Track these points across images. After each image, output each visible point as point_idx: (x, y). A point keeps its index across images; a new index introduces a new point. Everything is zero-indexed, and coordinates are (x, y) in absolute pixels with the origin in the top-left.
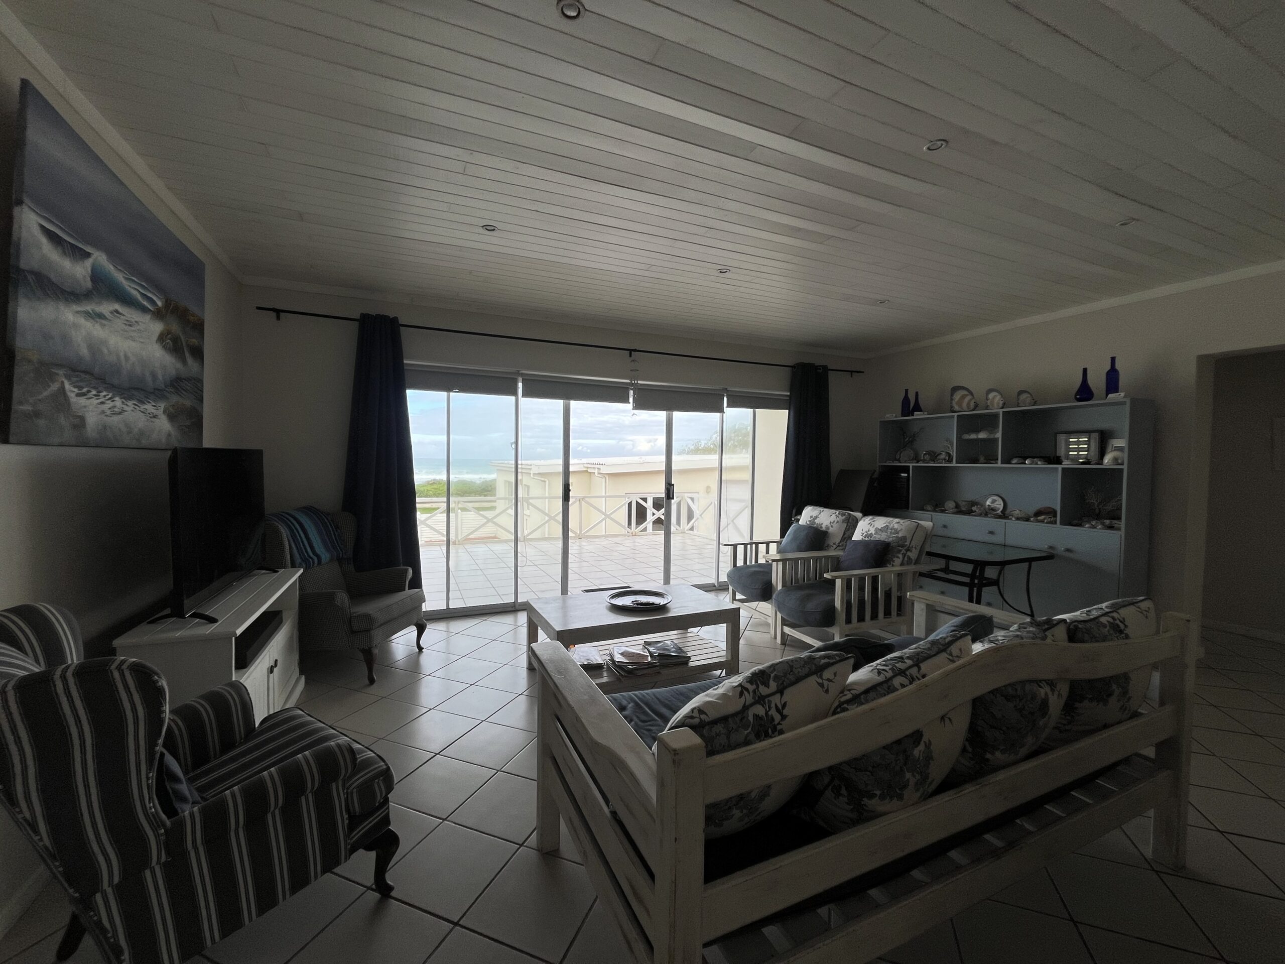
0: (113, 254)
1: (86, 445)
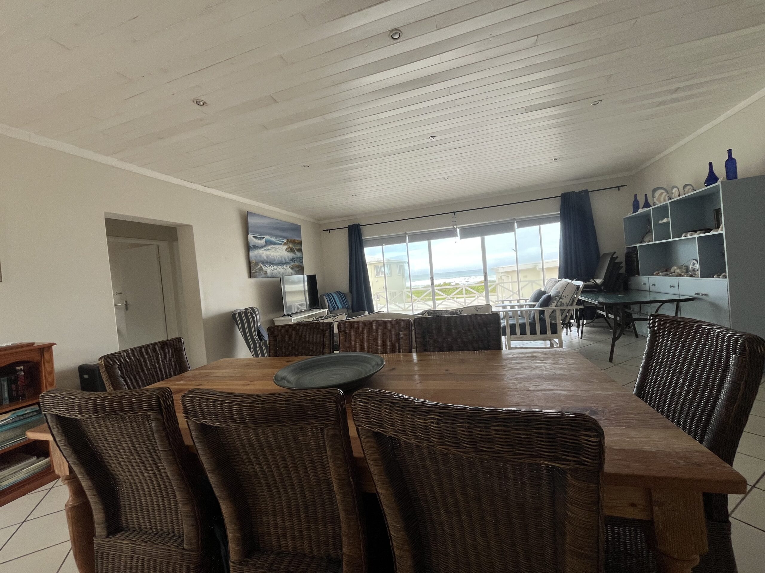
0: (271, 235)
1: (268, 277)
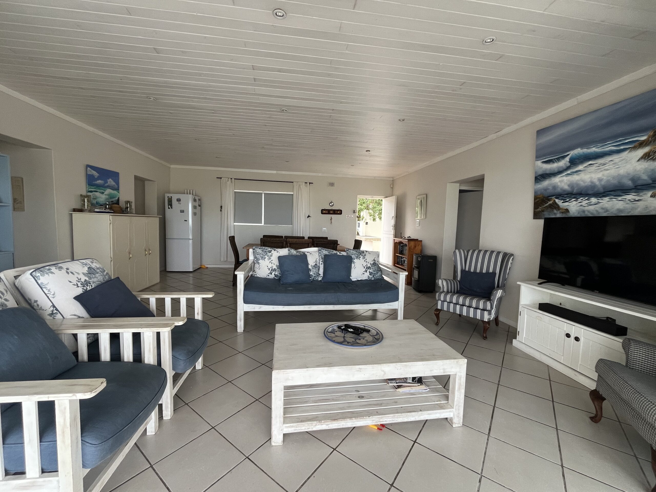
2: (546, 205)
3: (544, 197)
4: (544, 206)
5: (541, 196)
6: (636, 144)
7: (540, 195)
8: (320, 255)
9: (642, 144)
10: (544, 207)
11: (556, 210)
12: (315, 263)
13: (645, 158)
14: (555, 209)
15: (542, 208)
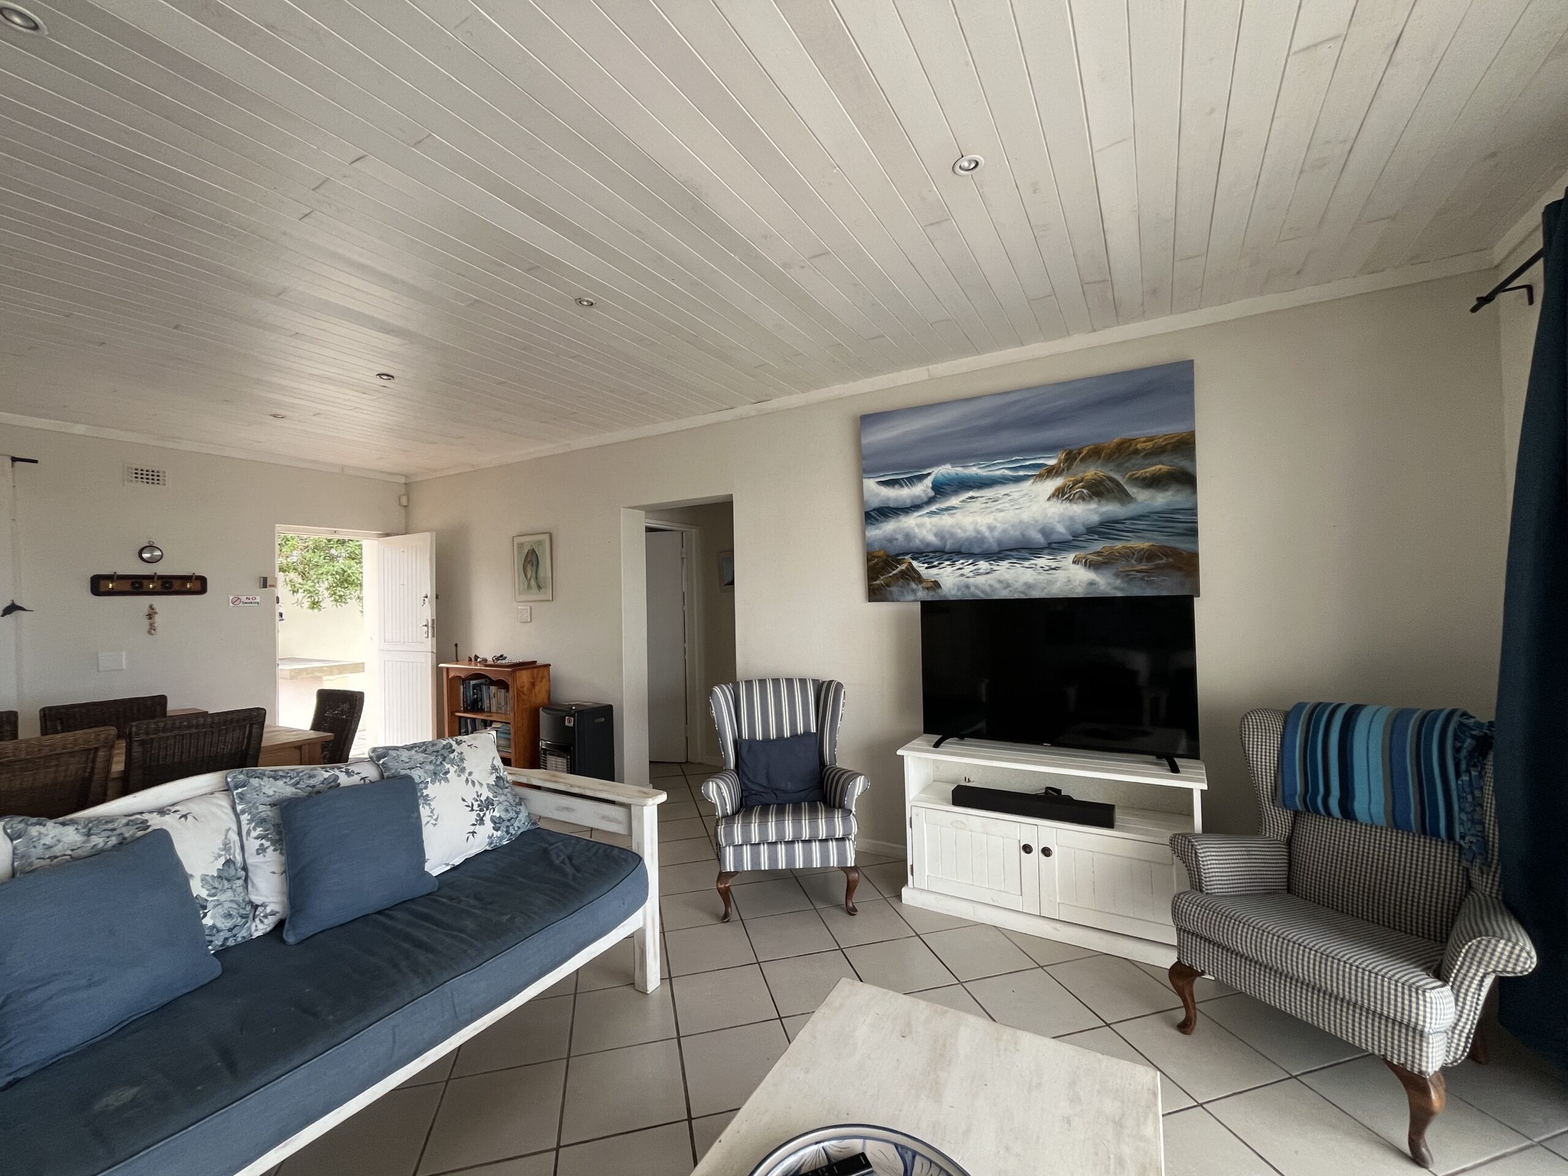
2: (894, 572)
3: (888, 556)
4: (891, 575)
5: (882, 553)
6: (1042, 470)
7: (880, 551)
8: (239, 808)
9: (1051, 472)
10: (890, 577)
11: (915, 584)
12: (222, 860)
13: (1058, 496)
14: (914, 581)
15: (887, 578)
